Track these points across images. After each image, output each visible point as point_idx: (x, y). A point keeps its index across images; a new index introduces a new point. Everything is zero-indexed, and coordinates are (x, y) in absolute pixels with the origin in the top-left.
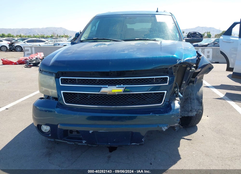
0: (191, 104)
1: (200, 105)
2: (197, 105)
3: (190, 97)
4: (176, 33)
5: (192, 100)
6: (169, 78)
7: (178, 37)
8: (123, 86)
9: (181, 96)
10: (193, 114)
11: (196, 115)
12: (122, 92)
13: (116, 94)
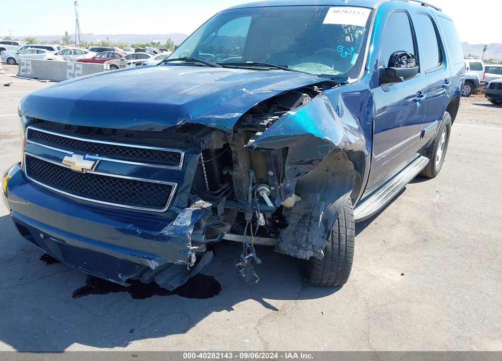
0: (309, 230)
1: (326, 237)
2: (320, 235)
3: (311, 214)
4: (355, 51)
5: (312, 222)
6: (183, 154)
7: (353, 62)
8: (97, 157)
9: (270, 204)
10: (307, 255)
11: (311, 258)
12: (93, 170)
13: (83, 171)
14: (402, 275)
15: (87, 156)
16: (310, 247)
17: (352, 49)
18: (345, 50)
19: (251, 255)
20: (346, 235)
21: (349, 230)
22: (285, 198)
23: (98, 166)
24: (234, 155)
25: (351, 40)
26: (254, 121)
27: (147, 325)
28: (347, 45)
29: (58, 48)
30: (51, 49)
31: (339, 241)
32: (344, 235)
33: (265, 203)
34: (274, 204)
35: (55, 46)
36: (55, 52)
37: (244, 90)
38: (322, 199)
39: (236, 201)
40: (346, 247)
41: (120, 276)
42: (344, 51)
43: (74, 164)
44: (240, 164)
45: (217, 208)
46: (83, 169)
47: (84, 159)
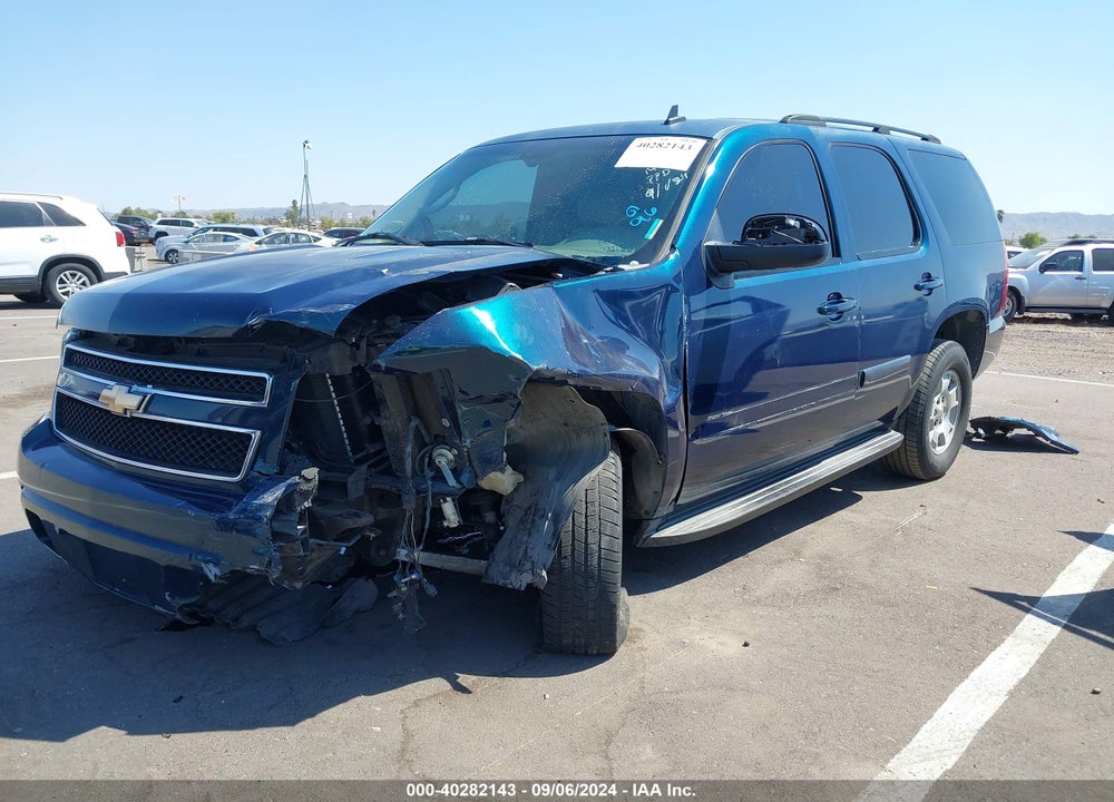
0: (530, 535)
2: (545, 543)
3: (536, 504)
4: (657, 216)
5: (537, 518)
6: (270, 380)
7: (651, 235)
8: (150, 390)
9: (452, 481)
10: (521, 581)
11: (529, 586)
12: (140, 411)
13: (125, 413)
14: (746, 645)
15: (135, 387)
16: (528, 565)
17: (654, 210)
18: (640, 213)
19: (413, 577)
20: (600, 548)
21: (605, 539)
22: (485, 474)
23: (150, 404)
24: (377, 388)
25: (655, 194)
26: (402, 328)
27: (210, 693)
28: (646, 205)
29: (266, 231)
30: (252, 233)
31: (586, 558)
32: (595, 547)
33: (443, 479)
34: (458, 481)
35: (259, 228)
36: (257, 239)
37: (384, 271)
38: (558, 479)
39: (394, 475)
40: (599, 570)
41: (168, 598)
42: (637, 215)
43: (113, 400)
44: (390, 405)
45: (346, 484)
46: (126, 410)
47: (129, 392)
